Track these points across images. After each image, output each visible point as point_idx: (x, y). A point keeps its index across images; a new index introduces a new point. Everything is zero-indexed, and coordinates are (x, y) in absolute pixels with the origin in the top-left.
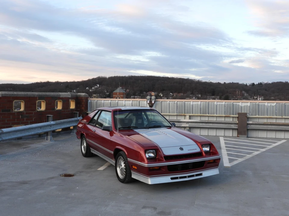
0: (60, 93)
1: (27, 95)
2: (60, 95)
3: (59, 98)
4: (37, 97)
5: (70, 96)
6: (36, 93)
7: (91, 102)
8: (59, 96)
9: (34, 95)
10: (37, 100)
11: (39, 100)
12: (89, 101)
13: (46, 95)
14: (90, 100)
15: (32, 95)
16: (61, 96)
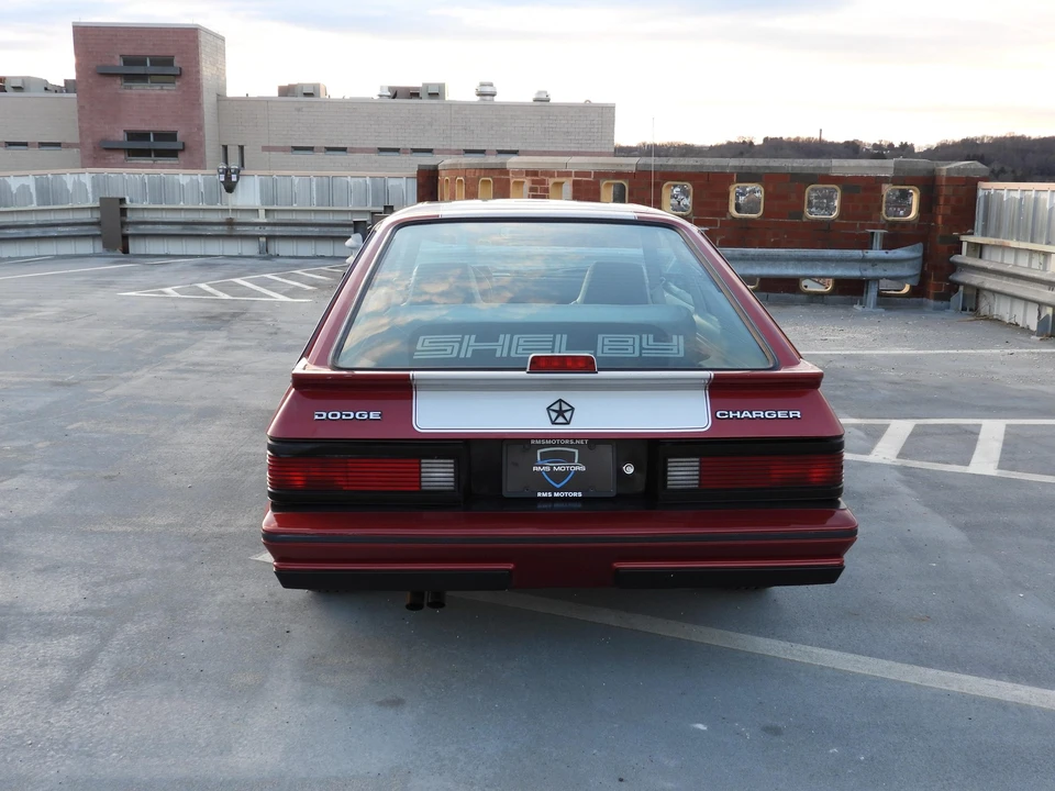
0: (835, 162)
1: (702, 166)
2: (829, 168)
3: (826, 179)
4: (731, 174)
5: (889, 174)
6: (734, 162)
7: (987, 198)
8: (823, 172)
9: (722, 167)
10: (731, 182)
11: (738, 182)
12: (981, 193)
13: (768, 167)
14: (987, 188)
15: (717, 166)
16: (835, 173)
